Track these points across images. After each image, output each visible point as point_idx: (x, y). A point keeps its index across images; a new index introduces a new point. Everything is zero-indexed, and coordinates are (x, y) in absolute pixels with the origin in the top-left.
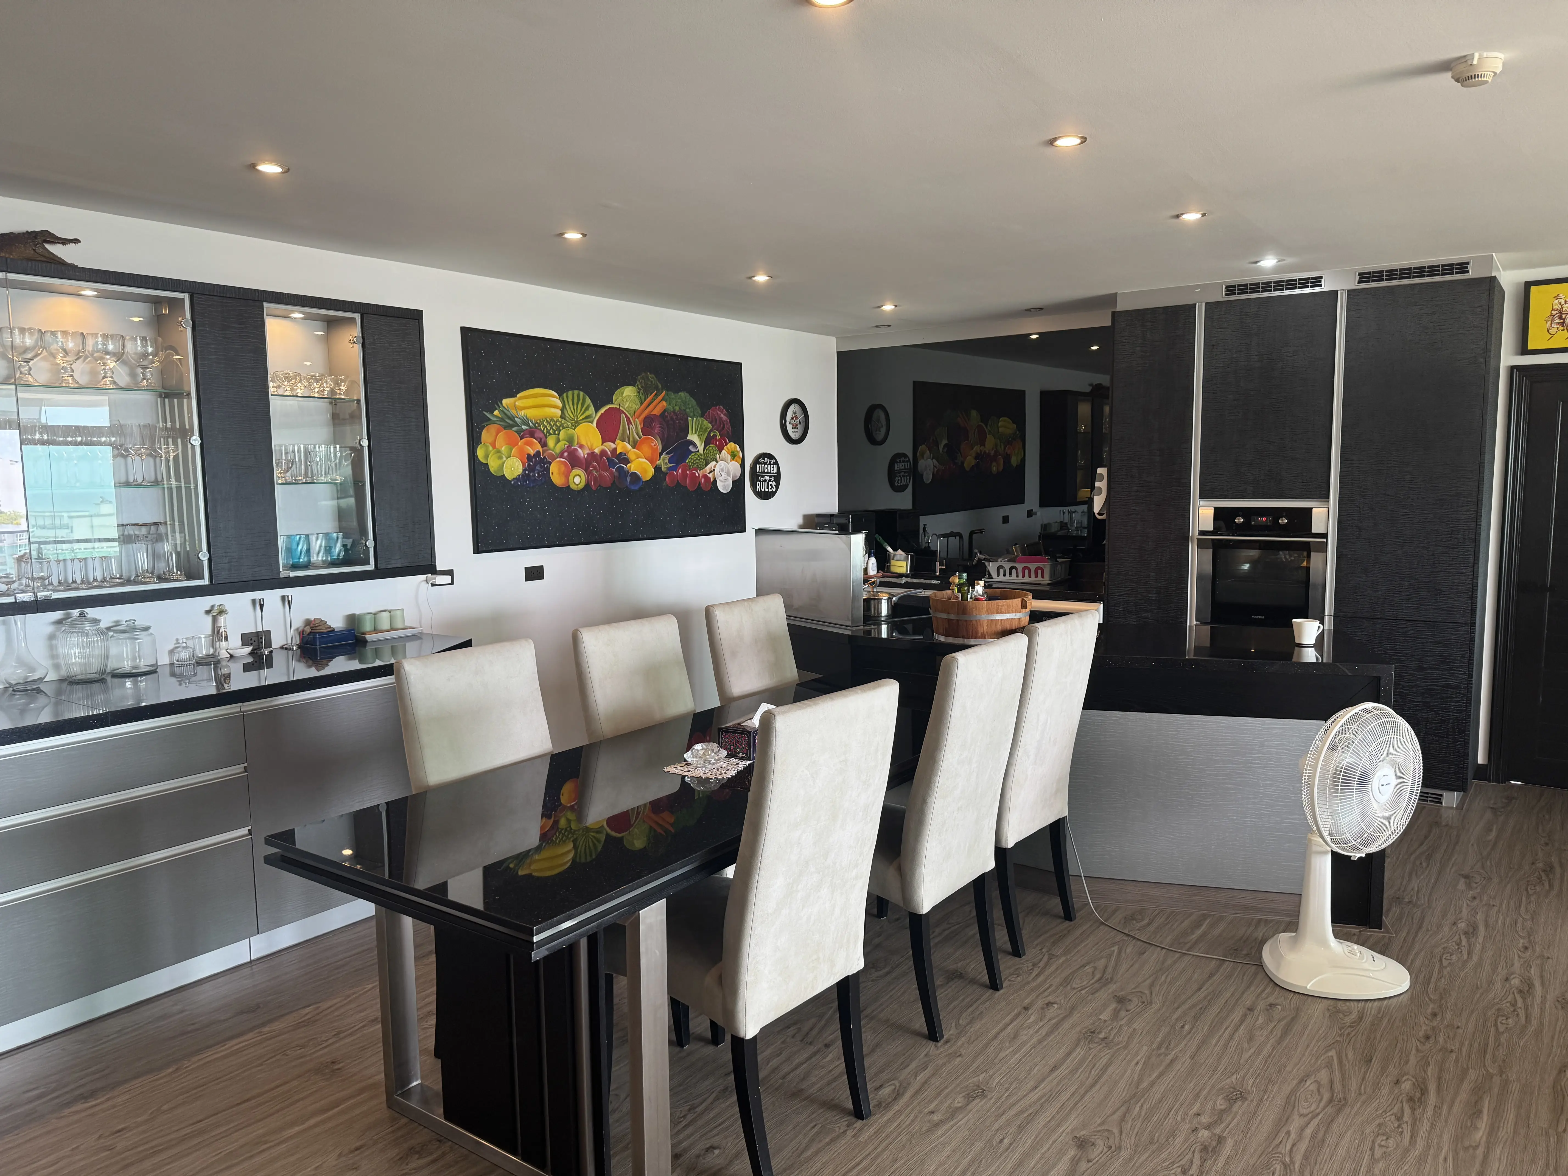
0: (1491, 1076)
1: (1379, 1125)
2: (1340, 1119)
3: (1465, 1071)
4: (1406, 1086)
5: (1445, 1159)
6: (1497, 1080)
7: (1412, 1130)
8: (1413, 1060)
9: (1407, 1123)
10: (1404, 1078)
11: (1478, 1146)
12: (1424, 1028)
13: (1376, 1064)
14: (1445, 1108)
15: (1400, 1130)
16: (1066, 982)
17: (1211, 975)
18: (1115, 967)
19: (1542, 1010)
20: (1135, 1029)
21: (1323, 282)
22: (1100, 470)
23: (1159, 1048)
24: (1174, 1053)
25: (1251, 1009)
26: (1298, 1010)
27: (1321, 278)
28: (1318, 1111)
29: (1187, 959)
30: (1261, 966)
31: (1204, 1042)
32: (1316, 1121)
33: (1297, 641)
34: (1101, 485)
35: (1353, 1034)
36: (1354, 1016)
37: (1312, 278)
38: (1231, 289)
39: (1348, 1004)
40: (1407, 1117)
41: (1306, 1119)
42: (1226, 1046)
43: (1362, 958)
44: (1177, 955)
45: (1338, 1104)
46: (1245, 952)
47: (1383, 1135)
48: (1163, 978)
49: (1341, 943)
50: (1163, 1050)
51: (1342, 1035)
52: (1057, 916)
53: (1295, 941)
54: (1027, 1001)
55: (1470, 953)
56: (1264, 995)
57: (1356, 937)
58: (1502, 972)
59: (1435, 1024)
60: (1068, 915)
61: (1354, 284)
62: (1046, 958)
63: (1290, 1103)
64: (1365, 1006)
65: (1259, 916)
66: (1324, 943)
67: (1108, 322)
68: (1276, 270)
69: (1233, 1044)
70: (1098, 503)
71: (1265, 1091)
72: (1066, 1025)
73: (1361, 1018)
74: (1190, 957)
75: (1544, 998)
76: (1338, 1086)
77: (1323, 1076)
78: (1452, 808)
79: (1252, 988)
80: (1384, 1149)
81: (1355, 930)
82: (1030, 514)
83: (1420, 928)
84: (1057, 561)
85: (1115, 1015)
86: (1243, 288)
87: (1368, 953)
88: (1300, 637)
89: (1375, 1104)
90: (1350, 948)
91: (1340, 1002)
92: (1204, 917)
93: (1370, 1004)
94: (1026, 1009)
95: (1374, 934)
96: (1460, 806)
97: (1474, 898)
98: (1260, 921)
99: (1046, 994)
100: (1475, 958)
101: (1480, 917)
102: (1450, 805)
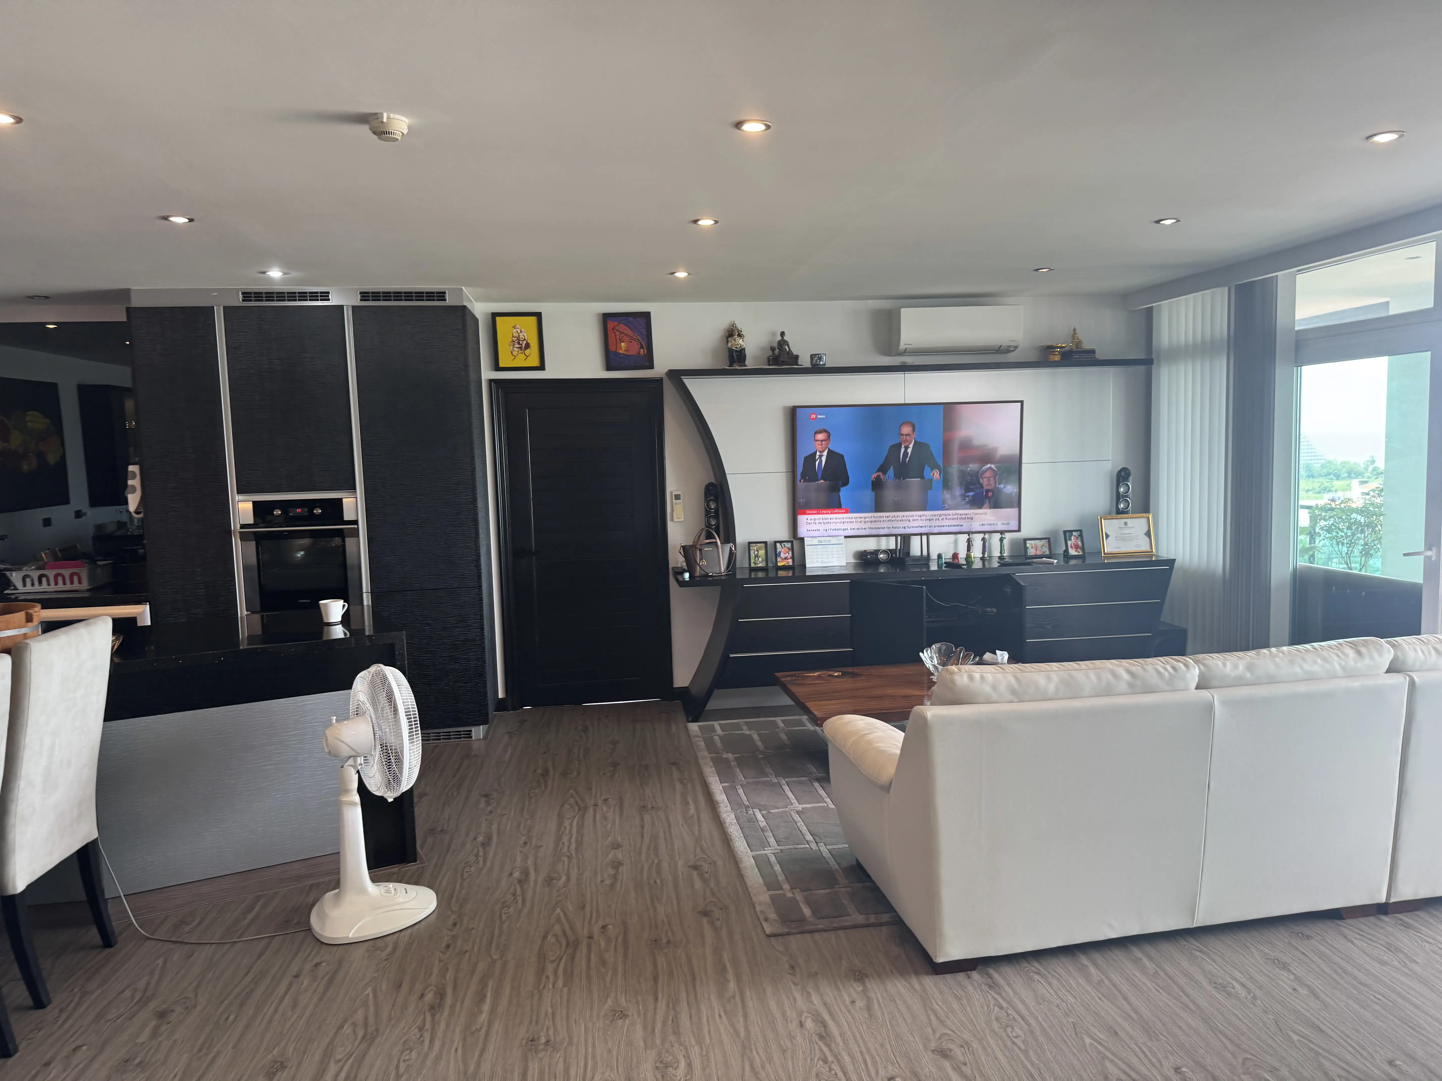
0: (494, 962)
1: (405, 1042)
2: (372, 1051)
3: (475, 965)
4: (429, 997)
5: (456, 1050)
6: (499, 964)
7: (432, 1034)
8: (435, 971)
9: (427, 1030)
10: (427, 991)
11: (481, 1028)
12: (446, 939)
13: (405, 987)
14: (458, 1004)
15: (422, 1039)
16: (100, 1016)
17: (260, 956)
18: (159, 982)
19: (534, 892)
20: (175, 1041)
21: (330, 297)
22: (131, 468)
23: (200, 1050)
24: (216, 1049)
25: (297, 976)
26: (340, 962)
27: (328, 293)
28: (352, 1052)
29: (238, 946)
30: (309, 929)
31: (248, 1026)
32: (350, 1061)
33: (325, 621)
34: (134, 482)
35: (388, 965)
36: (389, 949)
37: (321, 293)
38: (247, 296)
39: (385, 939)
40: (428, 1026)
41: (341, 1063)
42: (270, 1022)
43: (396, 894)
44: (227, 946)
45: (370, 1038)
46: (295, 921)
47: (407, 1049)
48: (211, 974)
49: (379, 885)
50: (204, 1051)
51: (377, 971)
52: (95, 947)
53: (338, 897)
54: (48, 1056)
55: (485, 861)
56: (310, 958)
57: (395, 876)
58: (507, 868)
59: (454, 932)
60: (108, 941)
61: (357, 302)
62: (76, 999)
63: (327, 1055)
64: (399, 936)
65: (311, 882)
66: (363, 891)
67: (123, 318)
68: (283, 281)
69: (277, 1016)
70: (133, 501)
71: (304, 1053)
72: (95, 1066)
73: (395, 949)
74: (240, 944)
75: (536, 881)
76: (371, 1019)
77: (360, 1015)
78: (480, 739)
79: (300, 955)
80: (407, 1063)
81: (395, 869)
82: (79, 514)
83: (448, 851)
84: (97, 564)
85: (155, 1033)
86: (258, 296)
87: (401, 887)
88: (327, 616)
89: (402, 1025)
90: (386, 888)
91: (379, 940)
92: (258, 899)
93: (403, 933)
94: (47, 1064)
95: (412, 867)
96: (485, 737)
97: (491, 812)
98: (312, 886)
99: (73, 1039)
100: (489, 864)
101: (494, 827)
102: (478, 738)
